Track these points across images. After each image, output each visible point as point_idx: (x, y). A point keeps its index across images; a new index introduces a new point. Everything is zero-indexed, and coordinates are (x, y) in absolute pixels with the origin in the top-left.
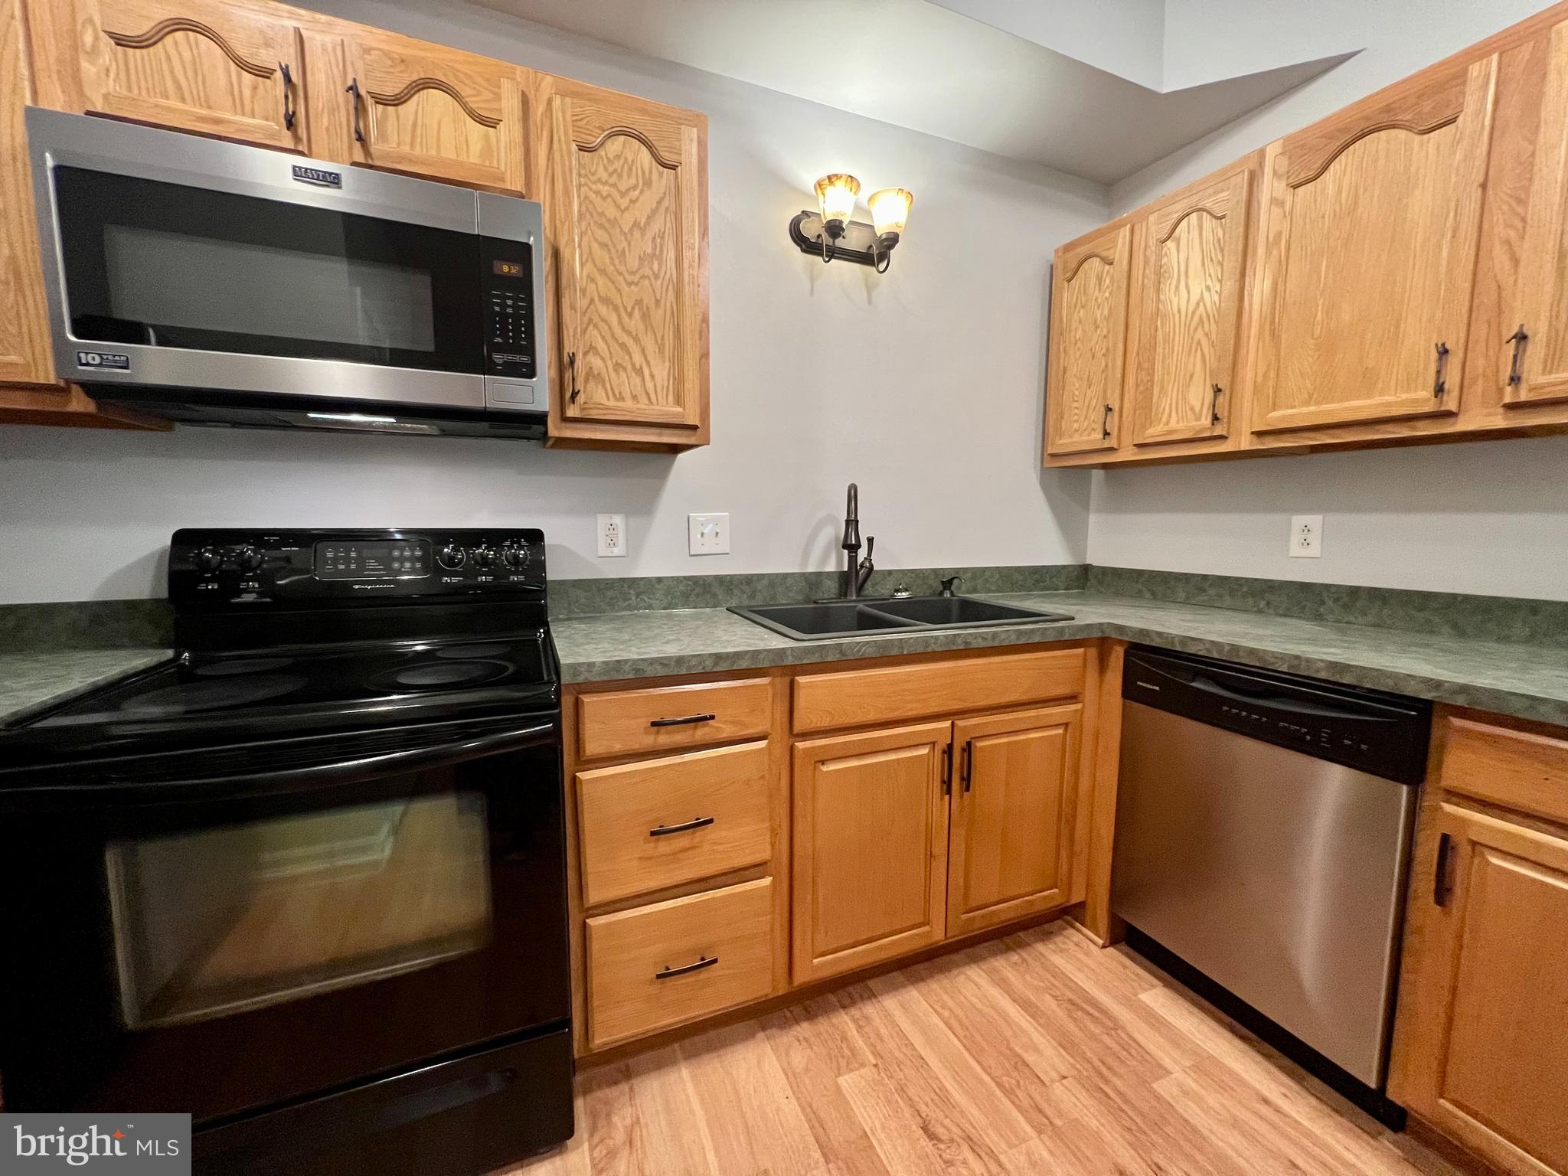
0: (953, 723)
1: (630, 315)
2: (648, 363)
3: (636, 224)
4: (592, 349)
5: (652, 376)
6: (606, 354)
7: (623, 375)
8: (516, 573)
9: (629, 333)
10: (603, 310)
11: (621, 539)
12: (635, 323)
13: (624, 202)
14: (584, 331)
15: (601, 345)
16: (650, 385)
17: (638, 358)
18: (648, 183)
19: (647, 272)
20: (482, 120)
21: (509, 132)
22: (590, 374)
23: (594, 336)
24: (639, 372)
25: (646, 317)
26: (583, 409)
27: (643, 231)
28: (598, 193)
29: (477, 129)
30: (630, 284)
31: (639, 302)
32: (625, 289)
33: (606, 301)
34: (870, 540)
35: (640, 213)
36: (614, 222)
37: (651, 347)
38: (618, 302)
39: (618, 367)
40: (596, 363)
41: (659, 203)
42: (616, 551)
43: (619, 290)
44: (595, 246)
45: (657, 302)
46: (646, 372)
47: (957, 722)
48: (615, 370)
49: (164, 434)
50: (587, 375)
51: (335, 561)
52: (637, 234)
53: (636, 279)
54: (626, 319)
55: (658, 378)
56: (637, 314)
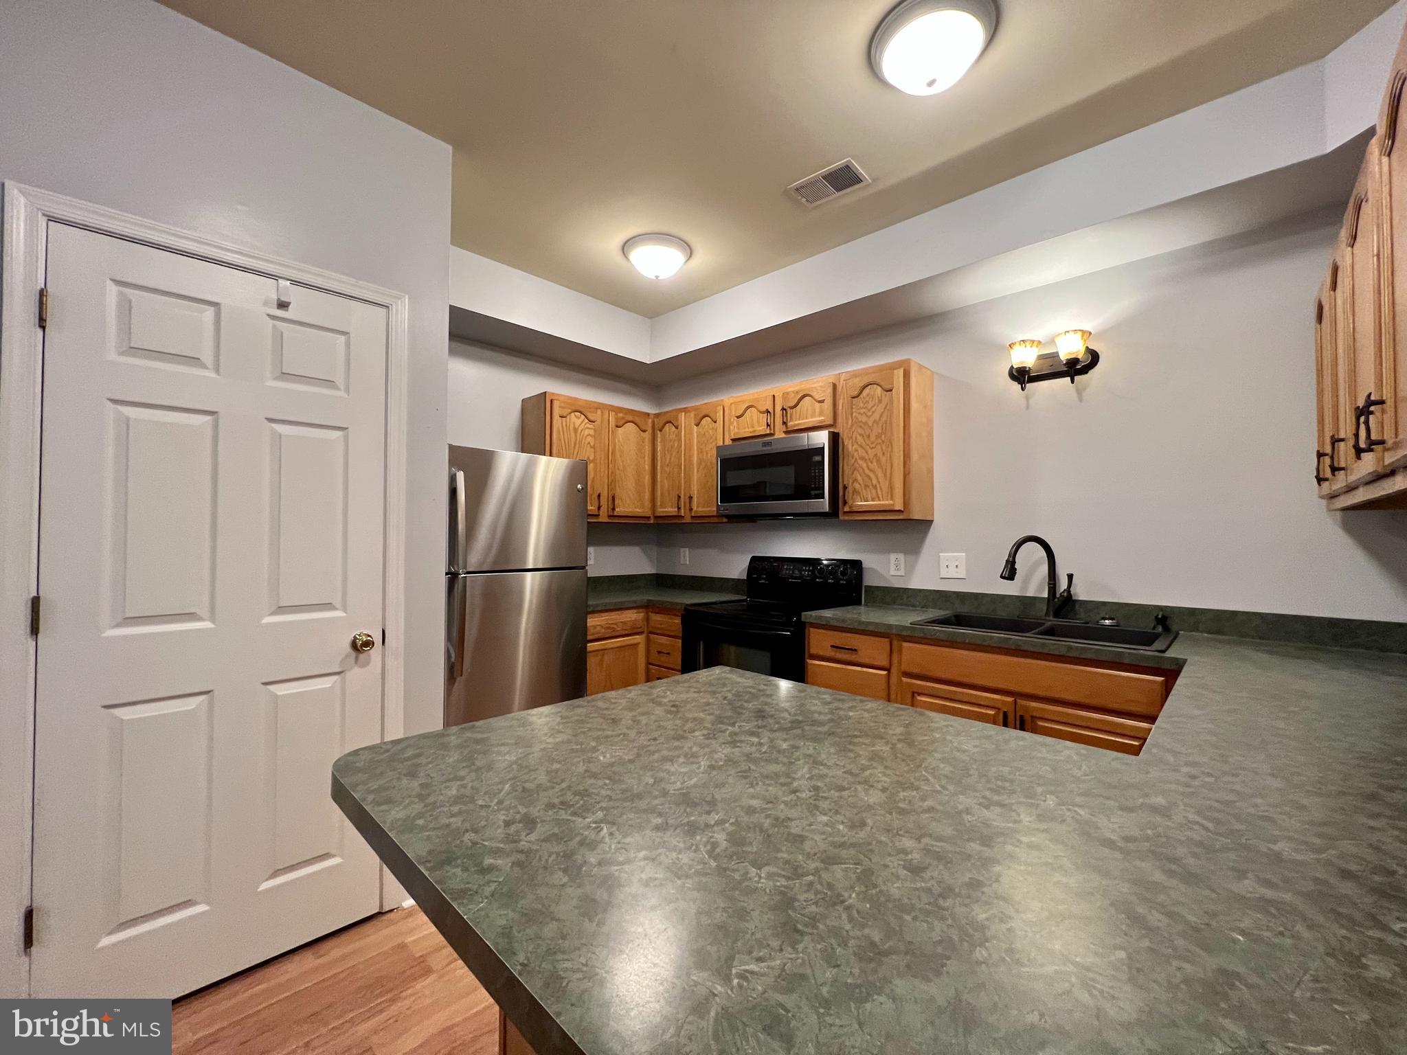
0: (1015, 700)
1: (872, 462)
2: (879, 482)
3: (875, 421)
4: (856, 480)
5: (881, 489)
6: (862, 483)
7: (868, 489)
8: (843, 580)
9: (871, 470)
10: (861, 462)
11: (902, 566)
12: (874, 465)
13: (869, 414)
14: (853, 473)
15: (859, 478)
16: (880, 493)
17: (874, 481)
18: (880, 401)
19: (879, 441)
20: (820, 402)
21: (828, 405)
22: (855, 491)
23: (857, 475)
24: (875, 487)
25: (878, 461)
26: (850, 507)
27: (878, 423)
28: (860, 413)
29: (818, 405)
30: (871, 449)
31: (876, 455)
32: (870, 451)
33: (862, 458)
34: (1070, 577)
35: (877, 416)
36: (866, 423)
37: (880, 475)
38: (867, 457)
39: (866, 486)
40: (857, 486)
41: (885, 408)
42: (899, 573)
43: (867, 452)
44: (858, 436)
45: (884, 454)
46: (878, 486)
47: (1018, 701)
48: (865, 489)
49: (753, 524)
50: (853, 492)
51: (787, 569)
52: (875, 425)
53: (874, 445)
54: (870, 464)
55: (884, 489)
56: (874, 460)
